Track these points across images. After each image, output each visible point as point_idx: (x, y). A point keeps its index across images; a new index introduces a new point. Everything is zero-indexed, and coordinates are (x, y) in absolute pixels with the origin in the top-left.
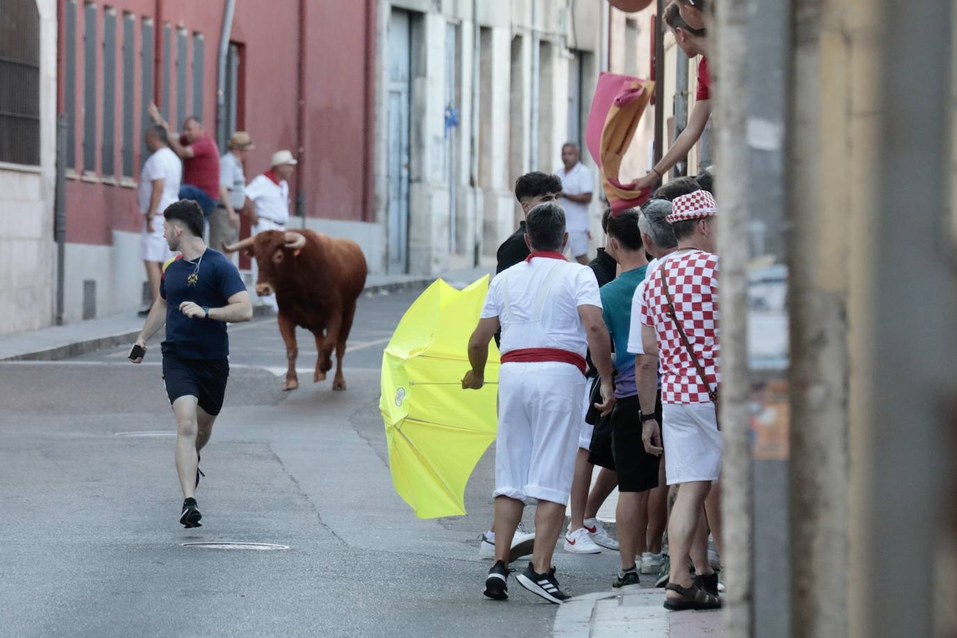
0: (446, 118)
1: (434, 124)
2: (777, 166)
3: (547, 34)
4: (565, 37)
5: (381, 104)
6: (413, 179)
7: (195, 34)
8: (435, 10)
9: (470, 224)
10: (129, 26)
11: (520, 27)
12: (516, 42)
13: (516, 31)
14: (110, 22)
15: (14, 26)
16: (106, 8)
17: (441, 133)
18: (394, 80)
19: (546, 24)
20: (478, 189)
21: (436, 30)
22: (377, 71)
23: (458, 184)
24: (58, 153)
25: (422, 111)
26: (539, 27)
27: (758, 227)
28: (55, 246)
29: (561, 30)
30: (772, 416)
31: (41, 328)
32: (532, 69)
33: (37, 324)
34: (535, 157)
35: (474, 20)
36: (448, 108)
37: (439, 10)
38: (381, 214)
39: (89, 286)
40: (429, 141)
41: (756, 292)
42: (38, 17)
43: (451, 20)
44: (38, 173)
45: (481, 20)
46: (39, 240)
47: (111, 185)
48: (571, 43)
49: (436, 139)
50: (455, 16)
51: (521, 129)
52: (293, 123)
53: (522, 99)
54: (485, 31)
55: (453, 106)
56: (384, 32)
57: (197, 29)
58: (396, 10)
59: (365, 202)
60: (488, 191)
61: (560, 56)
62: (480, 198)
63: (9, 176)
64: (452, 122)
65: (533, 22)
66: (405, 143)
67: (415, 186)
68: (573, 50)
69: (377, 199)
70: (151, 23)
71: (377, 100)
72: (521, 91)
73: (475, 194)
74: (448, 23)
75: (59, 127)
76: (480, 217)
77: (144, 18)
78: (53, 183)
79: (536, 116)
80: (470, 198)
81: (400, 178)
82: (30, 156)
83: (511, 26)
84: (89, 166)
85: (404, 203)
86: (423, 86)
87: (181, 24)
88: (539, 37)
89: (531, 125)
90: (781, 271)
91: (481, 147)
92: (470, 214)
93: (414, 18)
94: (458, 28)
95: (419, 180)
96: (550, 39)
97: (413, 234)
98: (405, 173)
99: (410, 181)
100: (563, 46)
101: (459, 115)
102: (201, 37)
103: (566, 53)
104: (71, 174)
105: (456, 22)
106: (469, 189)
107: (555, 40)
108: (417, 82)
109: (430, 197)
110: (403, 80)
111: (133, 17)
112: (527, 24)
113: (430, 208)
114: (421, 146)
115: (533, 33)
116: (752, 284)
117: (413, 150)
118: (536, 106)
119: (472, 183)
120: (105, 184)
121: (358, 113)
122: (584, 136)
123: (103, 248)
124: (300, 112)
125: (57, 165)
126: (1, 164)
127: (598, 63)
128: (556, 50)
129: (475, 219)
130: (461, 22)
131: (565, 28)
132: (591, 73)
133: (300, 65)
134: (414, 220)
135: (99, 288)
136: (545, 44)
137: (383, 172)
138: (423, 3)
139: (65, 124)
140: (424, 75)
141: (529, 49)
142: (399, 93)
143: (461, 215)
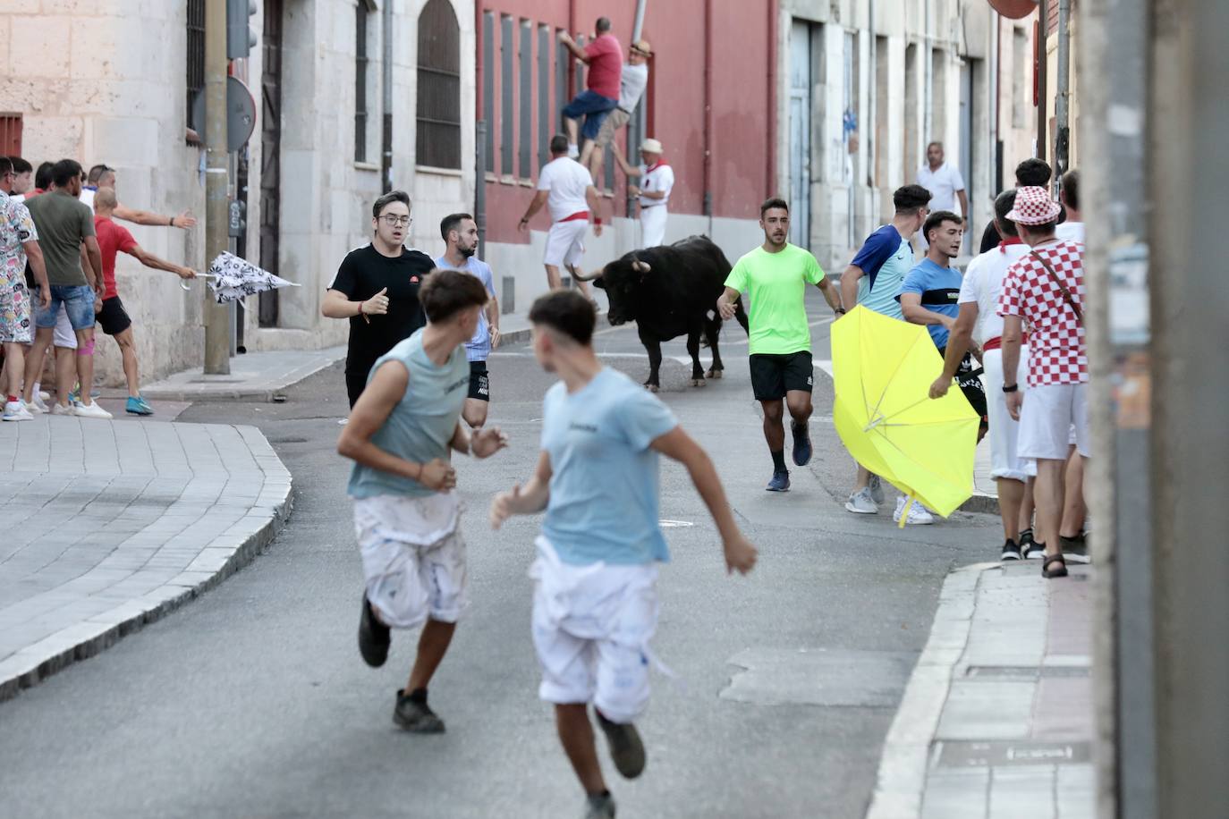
0: (844, 122)
1: (833, 128)
2: (1136, 150)
3: (939, 42)
4: (957, 45)
5: (783, 109)
6: (813, 180)
8: (834, 21)
10: (544, 38)
11: (914, 35)
12: (910, 50)
13: (910, 40)
14: (526, 35)
15: (435, 38)
16: (522, 20)
17: (840, 136)
18: (795, 87)
19: (939, 34)
20: (875, 189)
21: (834, 39)
22: (779, 79)
23: (856, 185)
24: (477, 156)
25: (822, 116)
26: (932, 36)
27: (1119, 209)
29: (951, 37)
30: (1133, 387)
32: (926, 75)
35: (870, 30)
36: (847, 113)
37: (838, 20)
39: (508, 282)
40: (828, 144)
41: (1118, 270)
42: (458, 29)
43: (848, 29)
44: (460, 177)
45: (877, 30)
47: (529, 187)
48: (962, 50)
49: (835, 141)
50: (852, 27)
51: (916, 132)
52: (700, 128)
53: (916, 103)
54: (881, 40)
55: (851, 111)
56: (786, 41)
58: (796, 20)
60: (885, 190)
61: (952, 62)
62: (877, 197)
63: (432, 179)
64: (850, 125)
65: (926, 32)
66: (806, 146)
67: (816, 187)
68: (964, 58)
71: (779, 105)
72: (915, 96)
73: (872, 193)
74: (846, 33)
75: (477, 133)
76: (877, 215)
77: (558, 30)
78: (473, 186)
79: (930, 119)
80: (867, 197)
81: (802, 179)
82: (453, 161)
83: (906, 35)
84: (507, 170)
85: (805, 202)
86: (823, 92)
88: (932, 45)
89: (925, 128)
90: (1141, 250)
91: (878, 150)
92: (867, 212)
93: (813, 28)
94: (855, 37)
95: (819, 181)
96: (943, 46)
97: (814, 233)
98: (806, 174)
99: (811, 182)
100: (955, 53)
101: (857, 119)
103: (958, 60)
104: (489, 177)
105: (854, 31)
106: (867, 188)
107: (948, 48)
108: (817, 89)
109: (830, 197)
110: (804, 87)
111: (547, 29)
112: (921, 32)
113: (830, 207)
114: (821, 149)
115: (926, 42)
116: (1113, 262)
117: (814, 152)
118: (930, 110)
119: (869, 183)
120: (522, 186)
121: (761, 118)
122: (975, 137)
123: (521, 247)
124: (707, 117)
125: (476, 169)
126: (423, 168)
127: (988, 70)
128: (948, 57)
129: (873, 217)
130: (858, 32)
131: (956, 36)
132: (981, 79)
133: (707, 74)
134: (814, 218)
135: (517, 284)
136: (937, 52)
137: (786, 174)
138: (822, 15)
139: (484, 130)
140: (824, 82)
141: (922, 57)
142: (800, 99)
143: (858, 214)
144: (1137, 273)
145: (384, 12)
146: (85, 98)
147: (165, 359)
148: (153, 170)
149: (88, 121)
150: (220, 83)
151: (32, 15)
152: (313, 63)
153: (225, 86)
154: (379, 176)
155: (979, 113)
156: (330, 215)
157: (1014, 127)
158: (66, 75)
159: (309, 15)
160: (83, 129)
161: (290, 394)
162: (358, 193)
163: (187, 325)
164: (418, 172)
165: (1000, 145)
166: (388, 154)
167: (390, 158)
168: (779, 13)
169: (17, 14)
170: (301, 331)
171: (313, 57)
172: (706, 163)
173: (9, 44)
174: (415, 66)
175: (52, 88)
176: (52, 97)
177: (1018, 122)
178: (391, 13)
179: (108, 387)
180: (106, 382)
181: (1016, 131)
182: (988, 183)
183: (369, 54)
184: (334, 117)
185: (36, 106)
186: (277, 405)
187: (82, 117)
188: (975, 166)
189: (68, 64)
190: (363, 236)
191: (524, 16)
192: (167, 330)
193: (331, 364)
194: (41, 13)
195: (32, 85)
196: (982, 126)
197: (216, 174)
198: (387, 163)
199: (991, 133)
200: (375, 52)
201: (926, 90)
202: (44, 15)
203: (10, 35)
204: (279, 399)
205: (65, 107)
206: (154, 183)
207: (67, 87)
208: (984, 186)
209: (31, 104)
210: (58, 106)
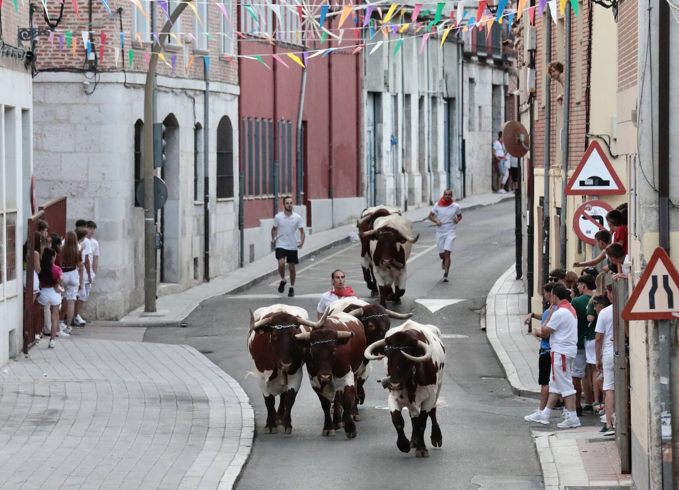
0: (391, 141)
1: (386, 145)
2: (668, 388)
3: (435, 93)
4: (443, 94)
5: (364, 140)
6: (377, 172)
7: (288, 121)
8: (386, 91)
9: (403, 190)
10: (264, 124)
11: (424, 92)
12: (421, 100)
13: (421, 94)
14: (257, 124)
15: (223, 137)
16: (256, 118)
17: (389, 149)
18: (368, 126)
19: (434, 89)
20: (406, 174)
21: (387, 101)
22: (362, 124)
23: (397, 172)
24: (240, 189)
25: (381, 140)
26: (431, 91)
27: (663, 404)
28: (239, 231)
29: (439, 89)
31: (235, 270)
32: (429, 111)
33: (233, 268)
34: (431, 155)
35: (403, 92)
36: (392, 136)
37: (388, 91)
38: (365, 192)
39: (252, 247)
40: (384, 154)
41: (663, 420)
42: (232, 129)
43: (393, 94)
44: (233, 201)
45: (406, 92)
46: (234, 230)
47: (259, 199)
48: (445, 96)
49: (387, 152)
50: (394, 92)
51: (424, 141)
52: (327, 154)
53: (424, 126)
54: (407, 97)
55: (394, 135)
56: (365, 105)
57: (289, 119)
58: (369, 93)
59: (358, 188)
60: (410, 173)
61: (441, 102)
62: (407, 178)
63: (222, 204)
64: (394, 142)
65: (428, 90)
66: (373, 156)
67: (378, 175)
68: (445, 99)
69: (363, 185)
70: (272, 121)
71: (362, 138)
72: (424, 122)
73: (405, 176)
74: (392, 96)
75: (240, 178)
76: (407, 187)
77: (269, 119)
78: (238, 203)
79: (430, 134)
80: (402, 178)
81: (371, 172)
82: (231, 194)
83: (419, 92)
84: (250, 193)
85: (373, 184)
86: (381, 127)
87: (283, 119)
88: (431, 95)
89: (428, 138)
90: (669, 415)
91: (406, 153)
92: (402, 186)
93: (376, 96)
94: (396, 97)
95: (380, 173)
96: (436, 95)
97: (377, 199)
98: (373, 169)
99: (375, 173)
100: (442, 98)
101: (397, 139)
102: (290, 122)
103: (443, 101)
104: (245, 198)
105: (395, 94)
106: (402, 174)
107: (438, 95)
108: (378, 126)
109: (385, 181)
110: (372, 125)
111: (265, 120)
112: (426, 90)
113: (385, 186)
114: (380, 157)
115: (428, 94)
116: (662, 418)
117: (377, 158)
118: (430, 129)
119: (403, 171)
120: (256, 199)
121: (354, 145)
122: (451, 138)
123: (256, 229)
124: (330, 148)
125: (239, 195)
126: (220, 199)
127: (458, 103)
128: (438, 100)
129: (405, 188)
130: (397, 94)
131: (442, 89)
132: (454, 108)
133: (330, 128)
134: (378, 192)
135: (255, 247)
136: (434, 98)
137: (365, 172)
138: (381, 88)
139: (243, 177)
140: (382, 122)
141: (427, 102)
142: (370, 132)
143: (398, 187)
144: (668, 421)
145: (205, 129)
146: (95, 190)
147: (128, 306)
148: (123, 221)
149: (97, 200)
150: (151, 180)
151: (71, 153)
152: (179, 159)
153: (153, 181)
154: (203, 207)
155: (453, 126)
156: (185, 228)
157: (470, 130)
158: (86, 179)
159: (177, 137)
160: (94, 204)
161: (188, 322)
162: (195, 216)
163: (136, 289)
164: (217, 202)
165: (463, 141)
166: (207, 196)
167: (208, 198)
168: (362, 91)
169: (64, 153)
170: (174, 284)
171: (179, 156)
172: (330, 172)
173: (61, 166)
174: (216, 151)
175: (80, 185)
176: (80, 190)
177: (471, 127)
178: (208, 129)
179: (106, 320)
180: (105, 317)
181: (471, 133)
182: (458, 163)
183: (198, 150)
184: (186, 182)
185: (73, 194)
186: (183, 328)
187: (94, 198)
188: (451, 154)
189: (87, 175)
190: (197, 236)
191: (257, 116)
192: (129, 292)
193: (198, 305)
194: (75, 152)
195: (71, 184)
196: (455, 133)
197: (149, 221)
198: (206, 200)
199: (459, 136)
200: (201, 149)
201: (428, 119)
202: (77, 153)
203: (61, 162)
204: (183, 325)
205: (86, 194)
206: (124, 227)
207: (87, 185)
208: (456, 164)
209: (71, 193)
210: (82, 193)
